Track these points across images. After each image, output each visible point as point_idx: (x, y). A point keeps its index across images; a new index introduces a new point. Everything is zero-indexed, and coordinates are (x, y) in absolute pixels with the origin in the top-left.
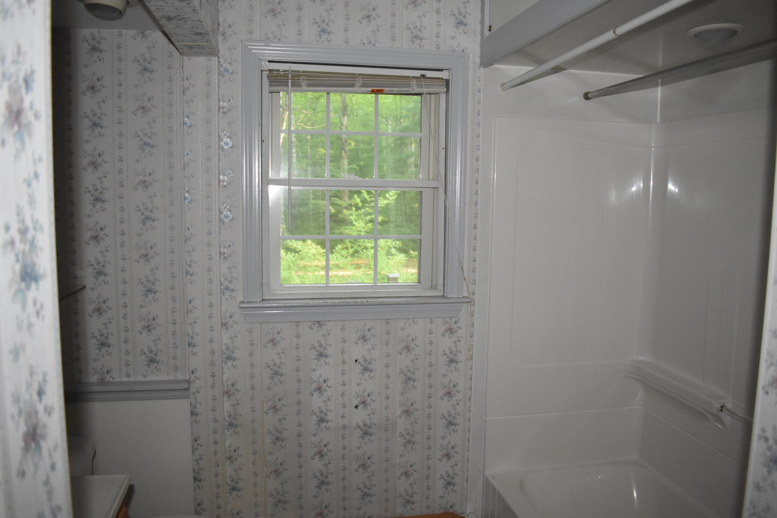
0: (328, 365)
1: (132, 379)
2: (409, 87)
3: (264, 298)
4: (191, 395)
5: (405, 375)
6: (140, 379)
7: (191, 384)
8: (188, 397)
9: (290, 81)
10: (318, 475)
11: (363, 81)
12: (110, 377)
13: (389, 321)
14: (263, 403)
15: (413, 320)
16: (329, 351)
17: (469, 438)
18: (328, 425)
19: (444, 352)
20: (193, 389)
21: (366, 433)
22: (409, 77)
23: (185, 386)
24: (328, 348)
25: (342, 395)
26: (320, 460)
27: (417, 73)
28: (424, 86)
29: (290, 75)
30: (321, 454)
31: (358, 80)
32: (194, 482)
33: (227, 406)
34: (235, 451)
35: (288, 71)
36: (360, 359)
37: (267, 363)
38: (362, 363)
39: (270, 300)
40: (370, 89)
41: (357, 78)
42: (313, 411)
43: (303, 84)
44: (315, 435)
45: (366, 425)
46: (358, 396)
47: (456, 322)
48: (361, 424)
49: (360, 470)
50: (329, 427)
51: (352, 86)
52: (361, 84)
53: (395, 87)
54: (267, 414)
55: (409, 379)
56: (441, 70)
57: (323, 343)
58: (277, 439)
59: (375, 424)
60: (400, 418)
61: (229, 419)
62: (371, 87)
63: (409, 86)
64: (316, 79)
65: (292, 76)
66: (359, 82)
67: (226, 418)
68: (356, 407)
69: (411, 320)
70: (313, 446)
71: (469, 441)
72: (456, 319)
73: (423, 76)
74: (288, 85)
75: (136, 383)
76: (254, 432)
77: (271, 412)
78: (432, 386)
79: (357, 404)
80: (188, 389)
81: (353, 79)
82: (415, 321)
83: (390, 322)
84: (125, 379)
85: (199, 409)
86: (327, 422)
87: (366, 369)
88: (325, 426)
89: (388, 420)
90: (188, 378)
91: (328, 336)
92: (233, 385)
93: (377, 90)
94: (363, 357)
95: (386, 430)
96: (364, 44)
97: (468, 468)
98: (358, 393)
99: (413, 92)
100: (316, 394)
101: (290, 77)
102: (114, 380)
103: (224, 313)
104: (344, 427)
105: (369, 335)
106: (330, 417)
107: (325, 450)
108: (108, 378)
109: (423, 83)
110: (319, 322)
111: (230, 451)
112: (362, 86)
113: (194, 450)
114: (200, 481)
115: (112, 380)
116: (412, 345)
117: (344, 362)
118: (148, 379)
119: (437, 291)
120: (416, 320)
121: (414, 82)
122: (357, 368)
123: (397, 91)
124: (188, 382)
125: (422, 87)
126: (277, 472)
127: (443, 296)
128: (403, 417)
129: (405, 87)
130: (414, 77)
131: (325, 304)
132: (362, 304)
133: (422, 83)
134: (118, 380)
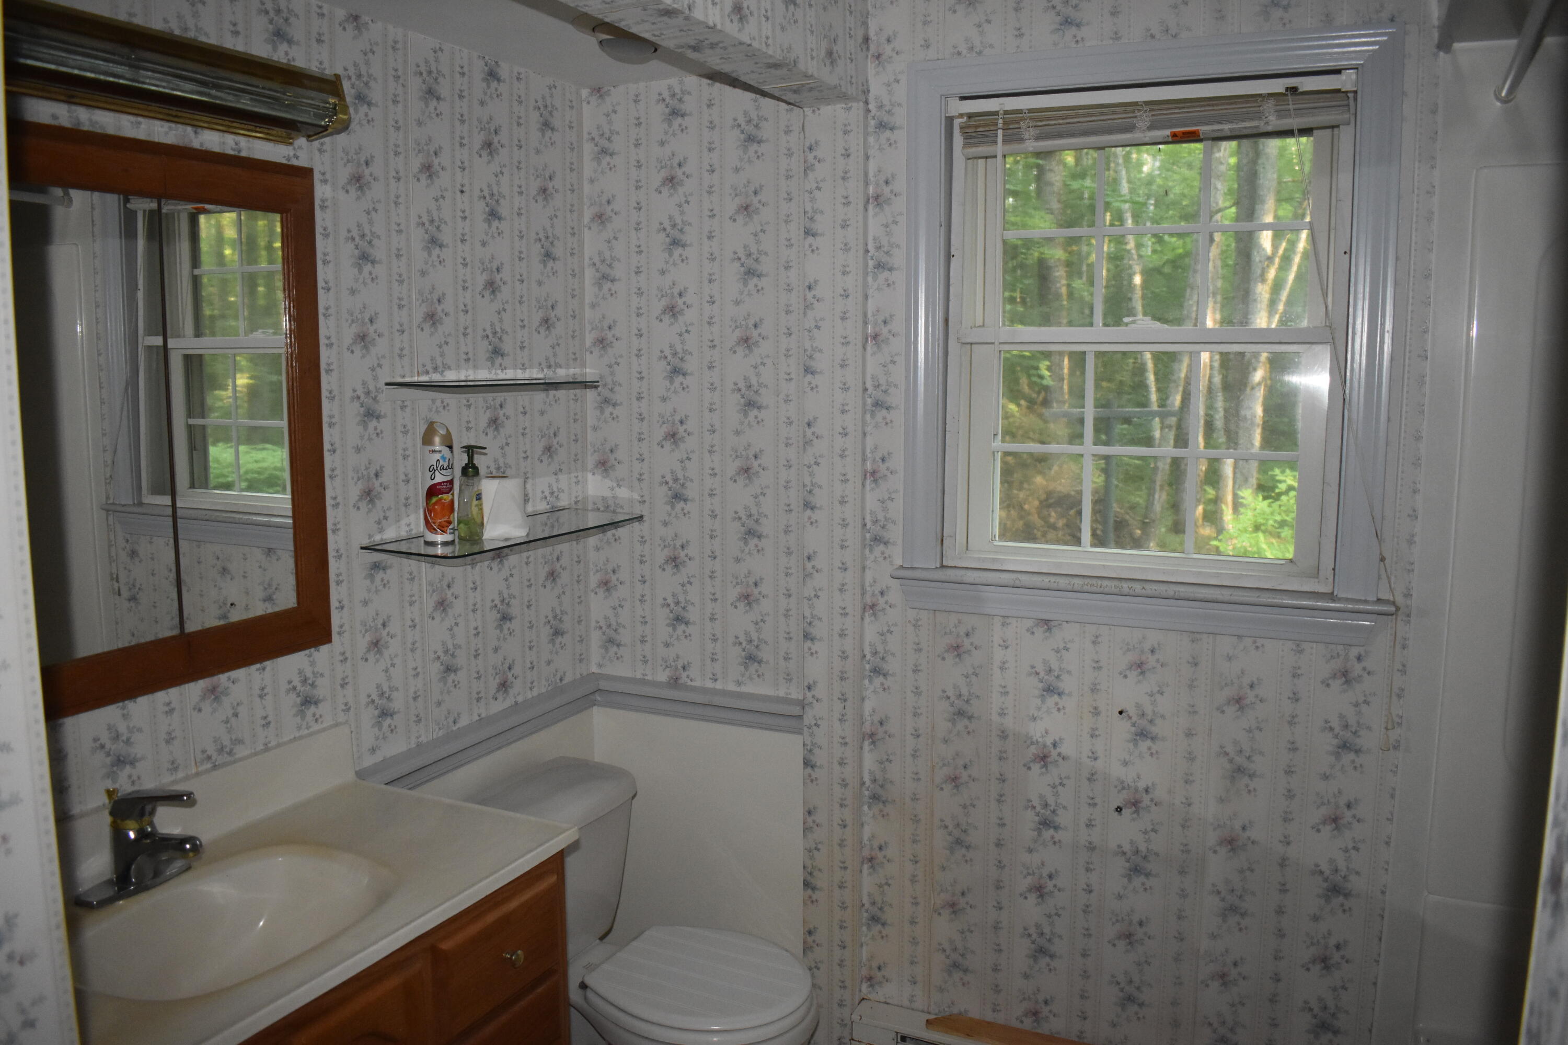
0: (1062, 712)
1: (719, 686)
2: (1260, 118)
3: (945, 563)
4: (805, 729)
5: (1231, 761)
6: (732, 687)
7: (807, 708)
8: (799, 732)
9: (1000, 132)
10: (1032, 930)
11: (1153, 115)
12: (688, 677)
13: (1198, 636)
14: (933, 767)
15: (1255, 642)
16: (1067, 684)
17: (1381, 932)
18: (1059, 836)
19: (1327, 722)
20: (808, 719)
21: (1136, 870)
22: (1260, 95)
23: (796, 710)
24: (1065, 677)
25: (1089, 779)
26: (1038, 904)
27: (1278, 86)
28: (1292, 112)
29: (1001, 121)
30: (1039, 891)
31: (1141, 116)
32: (804, 890)
33: (869, 760)
34: (880, 848)
35: (996, 113)
36: (1132, 711)
37: (944, 691)
38: (1134, 719)
39: (955, 567)
40: (1168, 132)
41: (1139, 110)
42: (1030, 801)
43: (1027, 137)
44: (1030, 851)
45: (1137, 852)
46: (1123, 788)
47: (1359, 658)
48: (1127, 847)
49: (1121, 944)
50: (1060, 841)
51: (1130, 129)
52: (1148, 124)
53: (1226, 122)
54: (942, 789)
55: (1240, 770)
56: (1338, 72)
57: (1055, 665)
58: (958, 842)
59: (1157, 854)
60: (1215, 852)
61: (872, 786)
62: (1170, 127)
63: (1258, 116)
64: (1054, 122)
65: (1004, 124)
66: (1143, 120)
67: (868, 783)
68: (1119, 810)
69: (1248, 642)
70: (1025, 872)
71: (1380, 939)
72: (1361, 650)
73: (1293, 90)
74: (995, 142)
75: (725, 693)
76: (916, 820)
77: (948, 787)
78: (1294, 796)
79: (1120, 805)
80: (800, 717)
81: (1131, 115)
82: (1258, 644)
83: (1201, 639)
84: (709, 684)
85: (820, 757)
86: (1056, 828)
87: (1142, 734)
88: (1052, 837)
89: (1188, 852)
90: (801, 698)
91: (1064, 652)
92: (881, 723)
93: (1184, 133)
94: (1138, 706)
95: (1182, 872)
96: (1152, 36)
97: (1374, 1002)
98: (1122, 782)
99: (1270, 128)
100: (1036, 768)
101: (1000, 125)
102: (693, 684)
103: (871, 586)
104: (1091, 848)
105: (1151, 660)
106: (1063, 818)
107: (1050, 885)
108: (684, 679)
109: (1291, 107)
110: (1046, 622)
111: (872, 849)
112: (1151, 128)
113: (807, 829)
114: (814, 889)
115: (689, 683)
116: (1250, 696)
117: (1096, 712)
118: (744, 689)
119: (1316, 580)
120: (1260, 642)
121: (1270, 105)
122: (1123, 729)
123: (1230, 130)
124: (802, 704)
125: (1290, 116)
126: (953, 908)
127: (1331, 596)
128: (1223, 851)
129: (1250, 120)
130: (1270, 95)
131: (1054, 586)
132: (1131, 592)
133: (1287, 107)
134: (697, 683)
